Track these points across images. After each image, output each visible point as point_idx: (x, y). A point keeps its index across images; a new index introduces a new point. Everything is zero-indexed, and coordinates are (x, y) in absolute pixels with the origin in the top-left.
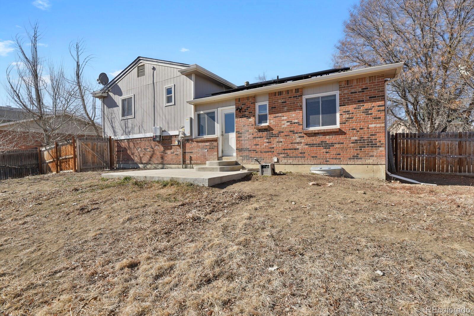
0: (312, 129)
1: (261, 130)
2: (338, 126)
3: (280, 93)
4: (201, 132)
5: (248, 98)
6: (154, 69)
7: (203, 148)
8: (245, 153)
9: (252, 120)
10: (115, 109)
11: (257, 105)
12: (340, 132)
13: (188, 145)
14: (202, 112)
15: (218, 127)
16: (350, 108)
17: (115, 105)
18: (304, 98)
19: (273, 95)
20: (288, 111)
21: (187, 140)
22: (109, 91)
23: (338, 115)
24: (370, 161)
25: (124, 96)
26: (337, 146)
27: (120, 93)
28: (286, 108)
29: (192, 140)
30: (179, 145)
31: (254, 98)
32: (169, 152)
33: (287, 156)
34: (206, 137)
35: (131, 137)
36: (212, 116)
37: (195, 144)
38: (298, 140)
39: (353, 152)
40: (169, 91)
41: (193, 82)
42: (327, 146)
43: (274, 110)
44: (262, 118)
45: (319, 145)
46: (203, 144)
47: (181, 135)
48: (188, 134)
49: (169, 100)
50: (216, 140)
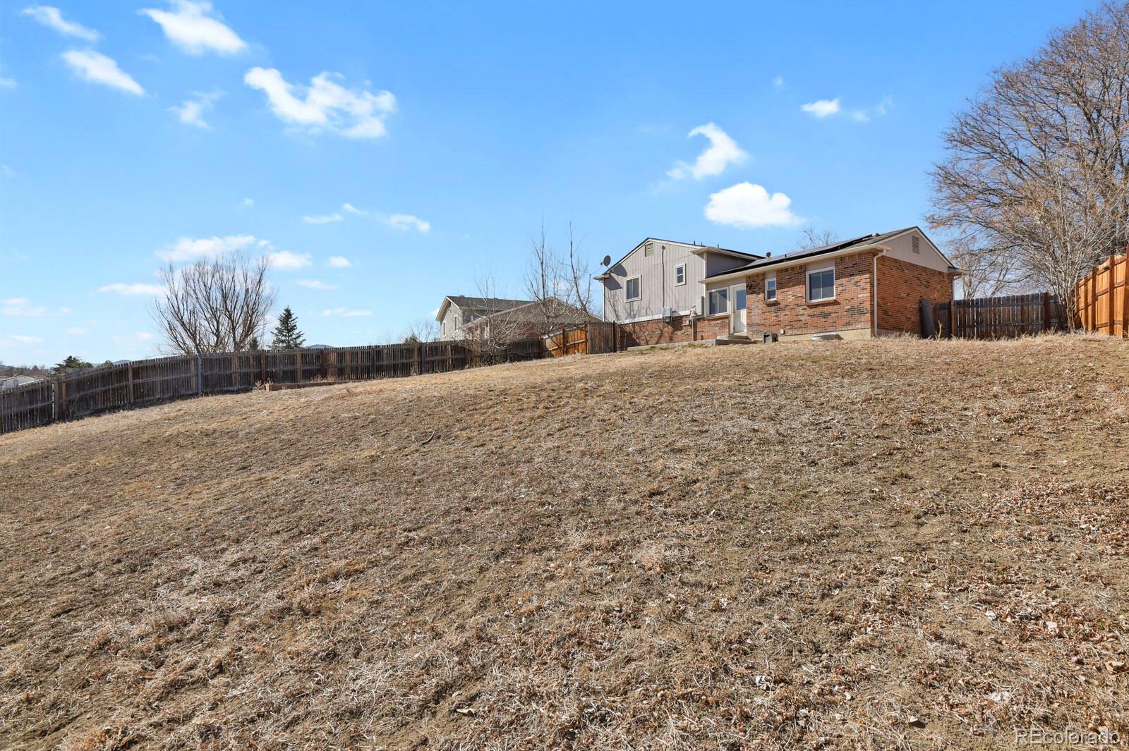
0: (814, 301)
1: (769, 305)
2: (834, 298)
3: (786, 270)
4: (712, 310)
5: (757, 275)
6: (663, 248)
7: (715, 326)
8: (755, 328)
9: (761, 296)
10: (618, 291)
11: (767, 281)
12: (835, 303)
13: (699, 324)
14: (713, 291)
15: (730, 305)
16: (844, 281)
17: (618, 286)
18: (808, 273)
19: (780, 271)
20: (794, 286)
21: (698, 319)
22: (611, 272)
23: (835, 287)
24: (859, 326)
25: (628, 278)
26: (833, 315)
27: (624, 274)
28: (791, 284)
29: (704, 319)
30: (690, 325)
31: (764, 275)
32: (679, 333)
33: (792, 328)
34: (717, 315)
35: (636, 320)
36: (724, 295)
37: (706, 323)
38: (802, 312)
39: (846, 320)
40: (680, 271)
41: (704, 262)
42: (825, 315)
43: (781, 285)
44: (771, 294)
45: (819, 316)
46: (714, 322)
47: (692, 315)
48: (699, 313)
49: (680, 279)
50: (727, 317)
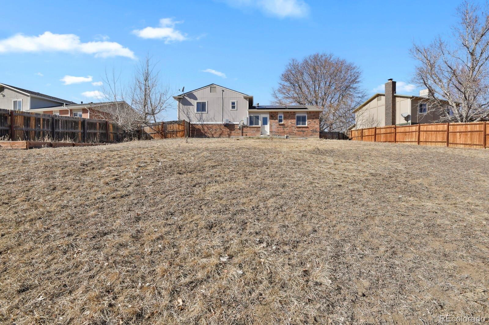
0: (298, 126)
1: (280, 125)
2: (306, 125)
3: (288, 112)
4: (251, 123)
5: (275, 112)
6: (223, 91)
7: (253, 131)
8: (273, 133)
9: (276, 121)
10: (191, 107)
11: (278, 115)
12: (307, 127)
13: (244, 129)
14: (252, 115)
15: (260, 122)
16: (310, 120)
17: (190, 104)
18: (296, 115)
19: (284, 113)
20: (291, 119)
21: (244, 127)
22: (184, 95)
23: (307, 122)
24: (315, 136)
25: (198, 101)
26: (306, 132)
27: (195, 98)
28: (290, 118)
29: (247, 127)
30: (240, 129)
31: (277, 113)
32: (233, 132)
33: (290, 134)
34: (254, 126)
35: (205, 123)
36: (257, 118)
37: (248, 129)
38: (294, 129)
39: (311, 134)
40: (233, 103)
41: (248, 102)
42: (303, 131)
43: (285, 118)
44: (281, 121)
45: (301, 131)
46: (253, 129)
47: (241, 124)
48: (246, 124)
49: (233, 107)
50: (260, 128)
